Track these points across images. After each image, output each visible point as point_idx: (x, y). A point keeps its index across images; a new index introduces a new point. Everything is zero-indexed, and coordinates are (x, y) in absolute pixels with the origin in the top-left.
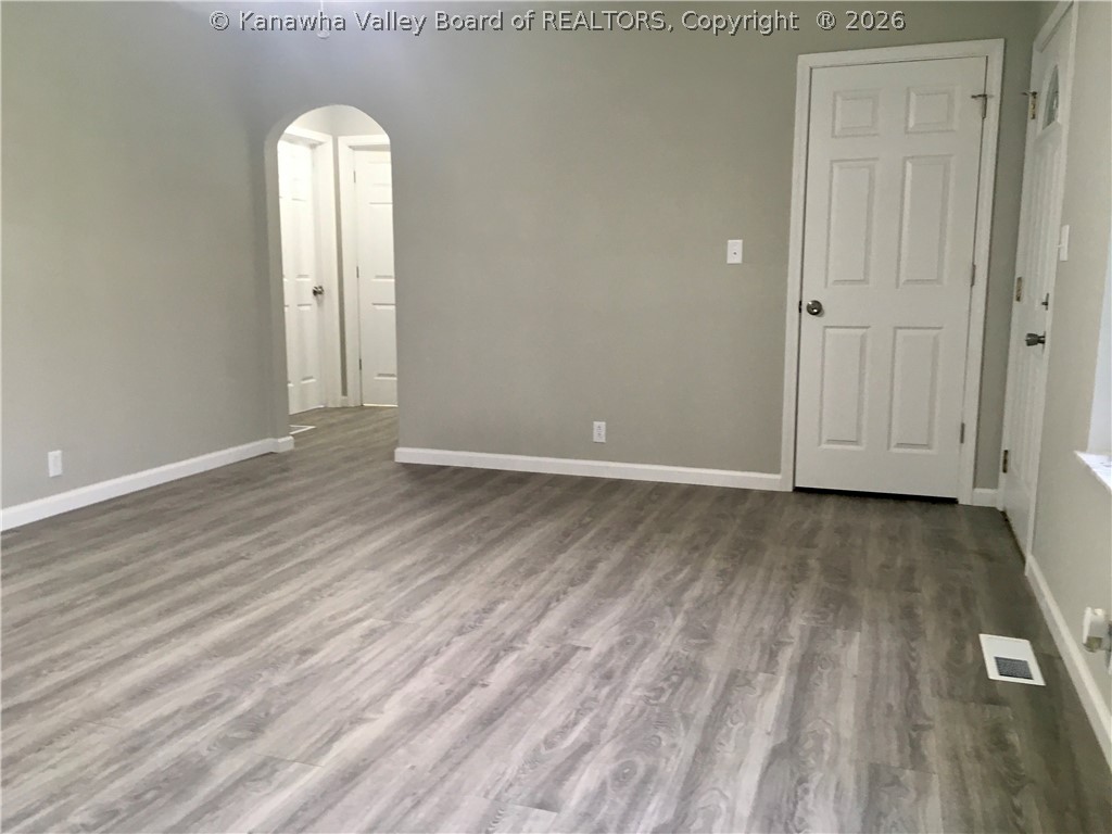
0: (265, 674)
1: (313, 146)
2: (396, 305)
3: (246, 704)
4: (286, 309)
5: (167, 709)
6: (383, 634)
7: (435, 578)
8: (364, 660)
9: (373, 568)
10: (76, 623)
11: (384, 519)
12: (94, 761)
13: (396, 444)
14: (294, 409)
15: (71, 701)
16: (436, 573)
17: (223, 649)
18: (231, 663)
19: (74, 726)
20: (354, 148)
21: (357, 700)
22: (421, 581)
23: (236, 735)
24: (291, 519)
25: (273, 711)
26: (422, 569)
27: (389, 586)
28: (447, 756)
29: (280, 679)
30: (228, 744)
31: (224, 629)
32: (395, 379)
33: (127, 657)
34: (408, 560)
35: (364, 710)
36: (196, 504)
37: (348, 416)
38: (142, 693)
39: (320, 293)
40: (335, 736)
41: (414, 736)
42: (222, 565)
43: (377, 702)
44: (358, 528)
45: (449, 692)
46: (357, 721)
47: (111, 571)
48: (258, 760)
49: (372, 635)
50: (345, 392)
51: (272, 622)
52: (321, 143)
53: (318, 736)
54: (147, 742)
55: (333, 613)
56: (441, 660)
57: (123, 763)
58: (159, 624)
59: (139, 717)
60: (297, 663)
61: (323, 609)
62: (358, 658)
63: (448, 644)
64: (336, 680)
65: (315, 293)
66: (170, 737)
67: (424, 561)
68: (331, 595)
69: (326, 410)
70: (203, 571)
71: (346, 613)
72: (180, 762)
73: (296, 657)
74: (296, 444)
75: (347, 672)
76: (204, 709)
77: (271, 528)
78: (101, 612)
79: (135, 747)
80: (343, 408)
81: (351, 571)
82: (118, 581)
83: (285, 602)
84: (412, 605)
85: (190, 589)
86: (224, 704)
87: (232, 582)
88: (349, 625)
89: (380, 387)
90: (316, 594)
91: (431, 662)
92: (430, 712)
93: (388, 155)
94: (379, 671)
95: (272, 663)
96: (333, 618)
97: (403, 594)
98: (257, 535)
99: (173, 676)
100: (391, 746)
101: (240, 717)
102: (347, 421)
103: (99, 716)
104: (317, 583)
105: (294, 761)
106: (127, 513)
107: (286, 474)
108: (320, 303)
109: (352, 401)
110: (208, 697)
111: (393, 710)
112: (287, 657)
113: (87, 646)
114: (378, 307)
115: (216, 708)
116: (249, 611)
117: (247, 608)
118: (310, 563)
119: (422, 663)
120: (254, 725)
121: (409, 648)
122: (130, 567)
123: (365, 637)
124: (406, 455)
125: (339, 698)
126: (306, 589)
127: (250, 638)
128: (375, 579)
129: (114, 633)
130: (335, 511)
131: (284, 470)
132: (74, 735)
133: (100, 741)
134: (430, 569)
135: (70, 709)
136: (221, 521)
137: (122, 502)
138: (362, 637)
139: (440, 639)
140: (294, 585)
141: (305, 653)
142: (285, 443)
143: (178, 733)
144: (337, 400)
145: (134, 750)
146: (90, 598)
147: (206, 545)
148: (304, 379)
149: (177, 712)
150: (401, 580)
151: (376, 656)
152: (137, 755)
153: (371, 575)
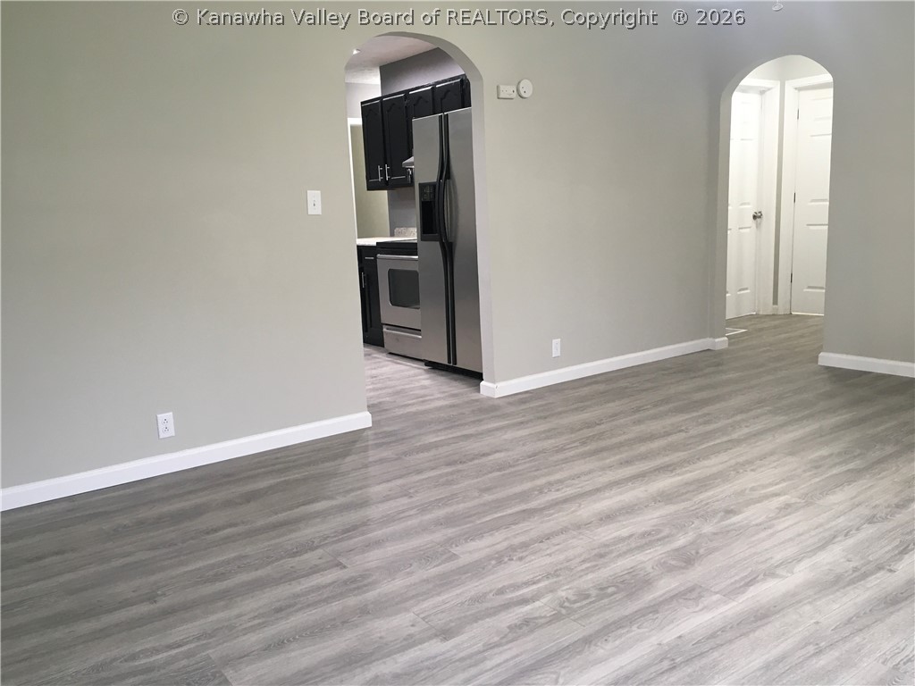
0: (697, 522)
1: (762, 92)
2: (829, 225)
3: (681, 541)
4: (729, 232)
5: (625, 532)
6: (797, 510)
7: (849, 470)
8: (780, 527)
9: (792, 454)
10: (566, 461)
11: (807, 412)
12: (575, 557)
13: (820, 349)
14: (730, 314)
15: (561, 514)
16: (851, 466)
17: (665, 497)
18: (670, 509)
19: (564, 530)
20: (799, 89)
21: (771, 558)
22: (835, 471)
23: (673, 562)
24: (723, 404)
25: (702, 551)
26: (837, 460)
27: (805, 471)
28: (849, 621)
29: (708, 529)
30: (667, 568)
31: (665, 483)
32: (824, 291)
33: (598, 490)
34: (824, 452)
35: (776, 567)
36: (649, 385)
37: (777, 322)
38: (607, 518)
39: (760, 217)
40: (751, 582)
41: (820, 598)
42: (668, 434)
43: (788, 563)
44: (781, 419)
45: (855, 569)
46: (770, 574)
47: (588, 427)
48: (689, 585)
49: (787, 509)
50: (775, 302)
51: (703, 484)
52: (769, 89)
53: (737, 578)
54: (611, 552)
55: (753, 484)
56: (850, 542)
57: (594, 563)
58: (620, 471)
59: (607, 533)
60: (722, 519)
61: (746, 480)
62: (773, 526)
63: (858, 529)
64: (753, 539)
65: (755, 217)
66: (625, 553)
67: (839, 454)
68: (752, 470)
69: (757, 317)
70: (652, 437)
71: (764, 487)
72: (632, 571)
73: (722, 514)
74: (730, 344)
75: (763, 535)
76: (649, 539)
77: (705, 410)
78: (583, 456)
79: (601, 555)
80: (773, 315)
81: (772, 453)
82: (594, 436)
83: (715, 470)
84: (826, 489)
85: (643, 448)
86: (664, 538)
87: (673, 448)
88: (766, 497)
89: (809, 298)
90: (739, 468)
91: (840, 541)
92: (835, 583)
93: (830, 92)
94: (791, 539)
95: (704, 515)
96: (753, 489)
97: (817, 480)
98: (695, 414)
99: (629, 510)
100: (800, 602)
101: (677, 550)
102: (775, 327)
103: (579, 527)
104: (741, 460)
105: (717, 593)
106: (602, 387)
107: (720, 368)
108: (758, 226)
109: (782, 309)
110: (653, 530)
111: (801, 574)
112: (715, 513)
113: (573, 478)
114: (811, 227)
115: (658, 540)
116: (686, 472)
117: (684, 469)
118: (738, 442)
119: (831, 540)
120: (687, 559)
121: (821, 525)
122: (603, 426)
123: (780, 509)
124: (829, 359)
125: (755, 554)
126: (733, 462)
127: (686, 493)
128: (792, 463)
129: (590, 472)
130: (761, 402)
131: (719, 365)
132: (563, 537)
133: (578, 545)
134: (845, 462)
135: (561, 518)
136: (666, 401)
137: (599, 378)
138: (777, 508)
139: (851, 524)
140: (723, 457)
141: (729, 512)
142: (721, 342)
143: (630, 551)
144: (769, 309)
145: (601, 556)
146: (575, 444)
147: (654, 417)
148: (740, 290)
149: (631, 536)
150: (816, 467)
151: (790, 525)
152: (603, 560)
153: (790, 459)
